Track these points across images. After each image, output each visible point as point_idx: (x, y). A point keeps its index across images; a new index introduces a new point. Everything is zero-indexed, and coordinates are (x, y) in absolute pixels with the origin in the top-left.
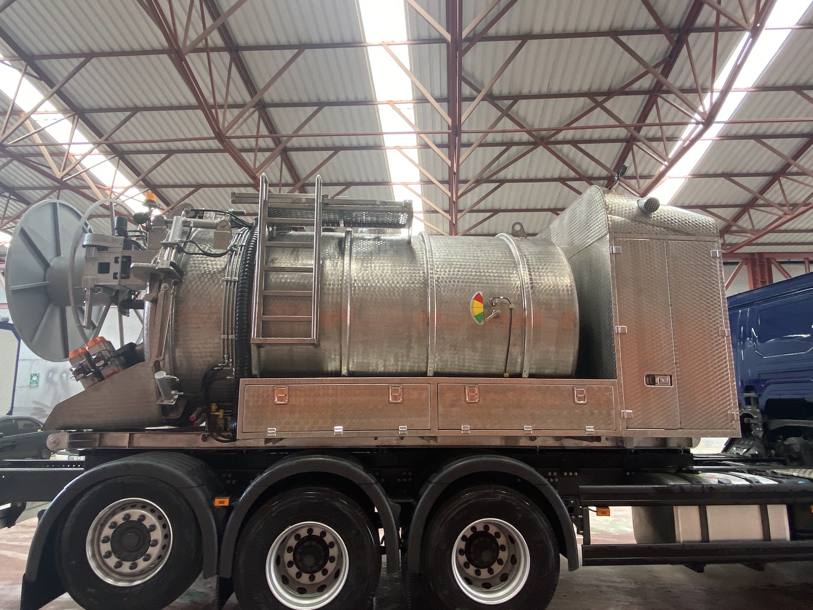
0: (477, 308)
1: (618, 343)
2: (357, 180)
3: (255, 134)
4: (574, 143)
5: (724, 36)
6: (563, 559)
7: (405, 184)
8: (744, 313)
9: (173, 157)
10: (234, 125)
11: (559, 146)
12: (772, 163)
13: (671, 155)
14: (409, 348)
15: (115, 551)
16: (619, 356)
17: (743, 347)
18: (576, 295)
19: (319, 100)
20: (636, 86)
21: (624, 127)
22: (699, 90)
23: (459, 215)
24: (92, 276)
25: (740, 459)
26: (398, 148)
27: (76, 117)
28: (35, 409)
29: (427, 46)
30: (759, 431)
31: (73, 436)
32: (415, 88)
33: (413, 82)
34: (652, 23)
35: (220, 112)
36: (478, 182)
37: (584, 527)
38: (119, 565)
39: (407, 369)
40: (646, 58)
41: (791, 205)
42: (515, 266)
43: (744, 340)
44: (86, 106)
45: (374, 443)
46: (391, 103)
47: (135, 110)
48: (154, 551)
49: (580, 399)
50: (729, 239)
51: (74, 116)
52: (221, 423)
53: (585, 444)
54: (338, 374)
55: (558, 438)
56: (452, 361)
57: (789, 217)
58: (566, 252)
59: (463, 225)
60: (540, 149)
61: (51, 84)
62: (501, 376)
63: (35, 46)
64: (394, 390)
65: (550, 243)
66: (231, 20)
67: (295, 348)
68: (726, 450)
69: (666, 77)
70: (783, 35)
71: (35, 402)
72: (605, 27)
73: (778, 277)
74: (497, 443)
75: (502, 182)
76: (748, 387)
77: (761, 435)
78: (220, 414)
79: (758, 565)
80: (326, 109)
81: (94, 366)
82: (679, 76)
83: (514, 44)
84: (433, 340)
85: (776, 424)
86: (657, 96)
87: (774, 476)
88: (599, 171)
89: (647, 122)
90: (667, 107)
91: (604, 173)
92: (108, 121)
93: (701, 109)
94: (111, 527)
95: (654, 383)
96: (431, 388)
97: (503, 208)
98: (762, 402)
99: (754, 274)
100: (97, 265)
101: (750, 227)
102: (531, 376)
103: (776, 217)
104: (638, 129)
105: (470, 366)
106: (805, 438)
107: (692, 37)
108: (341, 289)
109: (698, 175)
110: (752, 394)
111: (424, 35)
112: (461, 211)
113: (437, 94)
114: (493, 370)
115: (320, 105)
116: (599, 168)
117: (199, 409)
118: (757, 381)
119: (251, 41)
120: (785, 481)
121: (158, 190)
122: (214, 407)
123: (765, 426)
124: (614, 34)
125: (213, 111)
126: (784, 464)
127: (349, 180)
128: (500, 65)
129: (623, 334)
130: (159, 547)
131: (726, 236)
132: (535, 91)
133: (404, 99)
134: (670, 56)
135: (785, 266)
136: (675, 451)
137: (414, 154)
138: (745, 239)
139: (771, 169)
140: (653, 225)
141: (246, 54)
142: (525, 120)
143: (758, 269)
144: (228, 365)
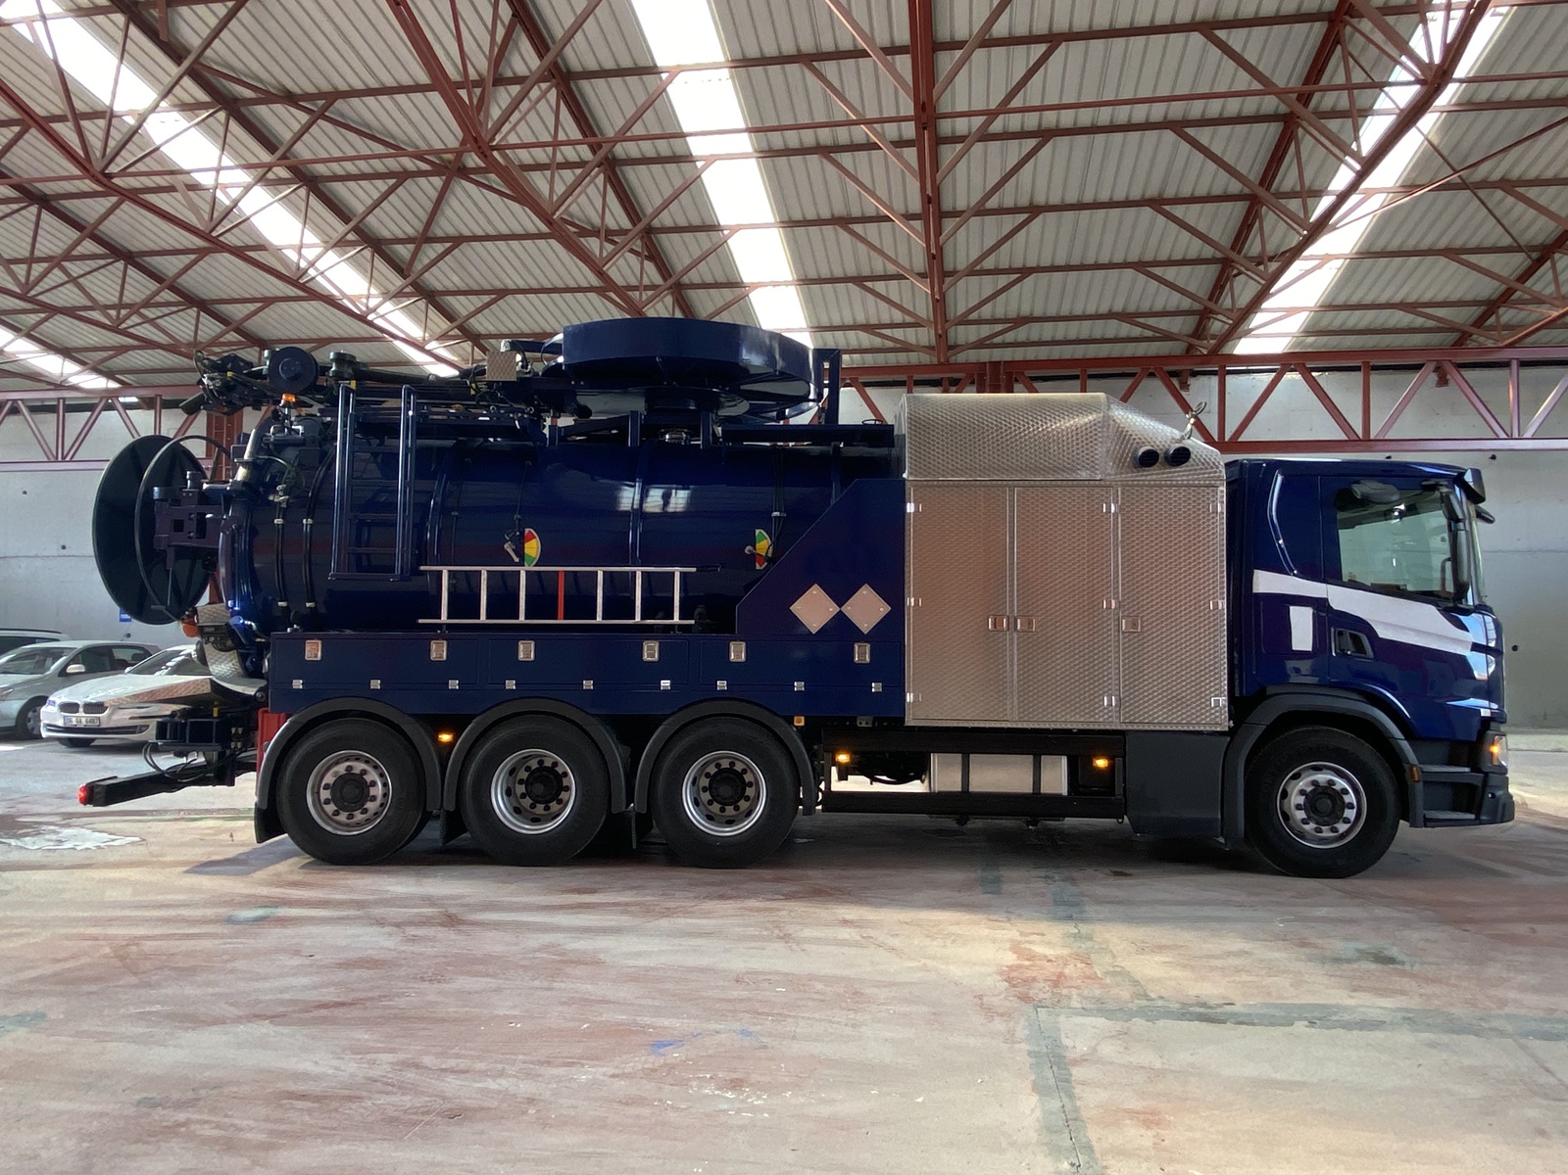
10: (503, 124)
13: (1367, 146)
21: (1274, 94)
23: (948, 280)
27: (222, 116)
86: (1343, 24)
89: (1324, 82)
90: (1361, 46)
91: (1243, 189)
104: (1305, 98)
112: (950, 274)
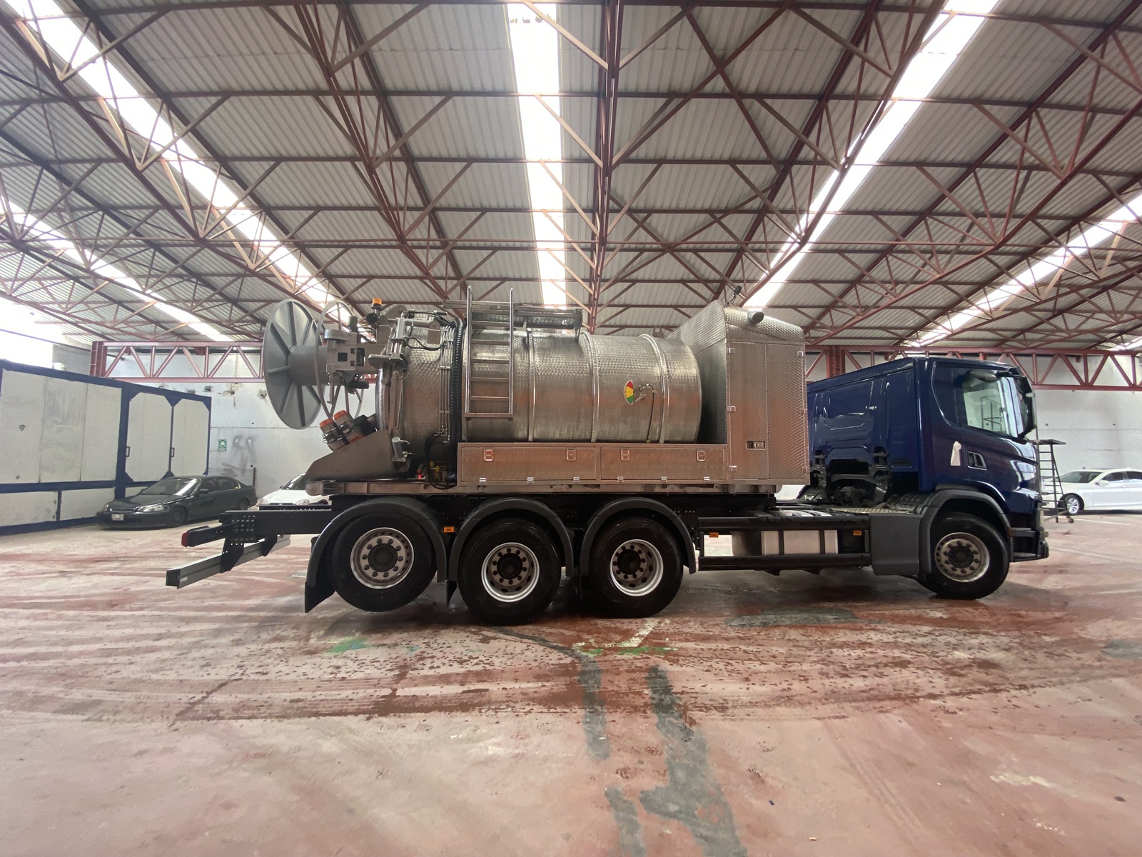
0: (629, 393)
1: (729, 418)
2: (511, 276)
3: (426, 237)
4: (695, 251)
5: (820, 169)
6: (686, 568)
7: (553, 281)
8: (819, 396)
9: (349, 252)
10: (412, 229)
11: (683, 253)
12: (850, 272)
13: (773, 265)
14: (578, 421)
15: (371, 565)
16: (729, 427)
17: (817, 421)
18: (700, 383)
19: (482, 206)
20: (748, 206)
21: (736, 242)
22: (797, 212)
23: (599, 308)
24: (333, 364)
25: (808, 502)
26: (548, 250)
27: (264, 213)
28: (225, 470)
29: (578, 164)
30: (823, 483)
31: (326, 485)
32: (566, 199)
33: (564, 194)
34: (764, 155)
35: (401, 213)
36: (616, 281)
37: (701, 546)
38: (375, 575)
39: (576, 437)
40: (756, 185)
41: (863, 307)
42: (657, 360)
43: (818, 416)
44: (272, 204)
45: (550, 490)
46: (545, 212)
47: (318, 209)
48: (400, 564)
49: (700, 458)
50: (813, 333)
51: (261, 213)
52: (437, 476)
53: (701, 490)
54: (526, 440)
55: (682, 486)
56: (609, 431)
57: (860, 318)
58: (692, 348)
59: (600, 318)
60: (668, 255)
61: (244, 187)
62: (644, 442)
63: (229, 148)
64: (570, 451)
65: (682, 343)
66: (411, 140)
67: (494, 421)
68: (799, 497)
69: (772, 201)
70: (867, 170)
71: (224, 464)
72: (726, 156)
73: (850, 368)
74: (639, 490)
75: (634, 282)
76: (819, 451)
77: (825, 485)
78: (437, 469)
79: (815, 570)
80: (488, 214)
81: (342, 433)
82: (783, 199)
83: (651, 167)
84: (596, 416)
85: (836, 478)
86: (764, 216)
87: (831, 512)
88: (714, 276)
90: (771, 225)
91: (718, 277)
92: (292, 218)
93: (797, 229)
94: (368, 548)
95: (752, 447)
96: (597, 451)
97: (634, 303)
98: (828, 462)
99: (831, 363)
100: (336, 355)
101: (831, 324)
102: (666, 442)
103: (851, 317)
104: (747, 242)
105: (621, 435)
106: (856, 487)
107: (795, 168)
108: (528, 377)
109: (792, 281)
110: (821, 456)
111: (576, 155)
112: (600, 306)
113: (584, 205)
114: (639, 438)
115: (484, 210)
116: (714, 272)
117: (421, 465)
118: (826, 447)
119: (425, 154)
120: (837, 515)
121: (334, 279)
122: (432, 464)
123: (828, 479)
124: (733, 162)
125: (395, 212)
126: (839, 505)
127: (504, 275)
128: (637, 187)
129: (733, 412)
130: (403, 562)
131: (812, 331)
132: (666, 206)
133: (556, 209)
134: (777, 183)
135: (854, 356)
136: (764, 496)
137: (562, 256)
138: (825, 334)
139: (850, 277)
140: (758, 332)
141: (421, 165)
142: (656, 230)
143: (834, 359)
144: (444, 433)
